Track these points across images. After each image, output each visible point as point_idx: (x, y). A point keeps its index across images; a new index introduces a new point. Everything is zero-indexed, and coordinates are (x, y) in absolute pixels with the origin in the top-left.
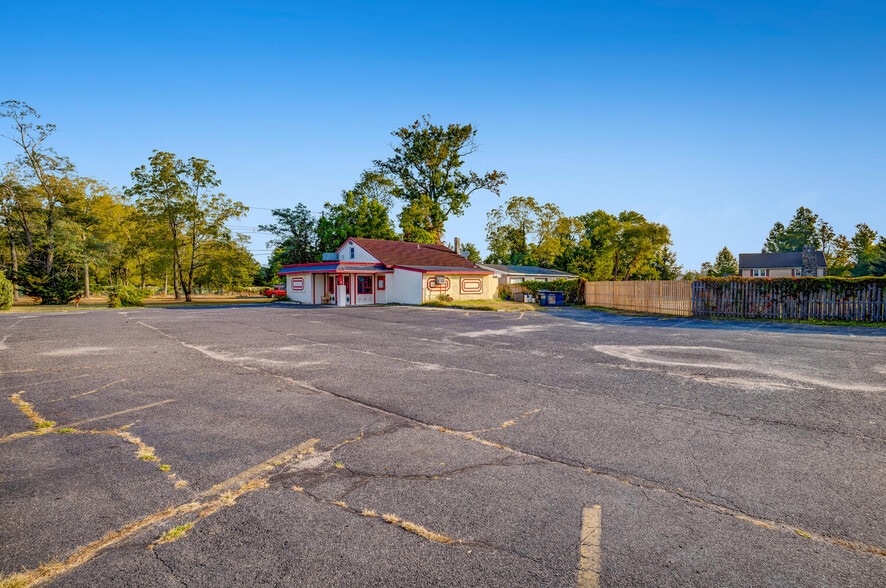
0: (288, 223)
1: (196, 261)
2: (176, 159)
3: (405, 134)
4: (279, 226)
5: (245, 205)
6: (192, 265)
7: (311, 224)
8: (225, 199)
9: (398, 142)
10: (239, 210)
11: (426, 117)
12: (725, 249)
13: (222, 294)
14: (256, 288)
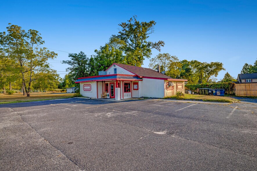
0: (76, 60)
1: (32, 78)
2: (22, 29)
3: (124, 25)
4: (72, 61)
5: (56, 53)
6: (30, 79)
7: (87, 61)
8: (46, 50)
9: (121, 28)
10: (53, 55)
11: (135, 17)
12: (227, 73)
13: (45, 92)
14: (59, 90)
